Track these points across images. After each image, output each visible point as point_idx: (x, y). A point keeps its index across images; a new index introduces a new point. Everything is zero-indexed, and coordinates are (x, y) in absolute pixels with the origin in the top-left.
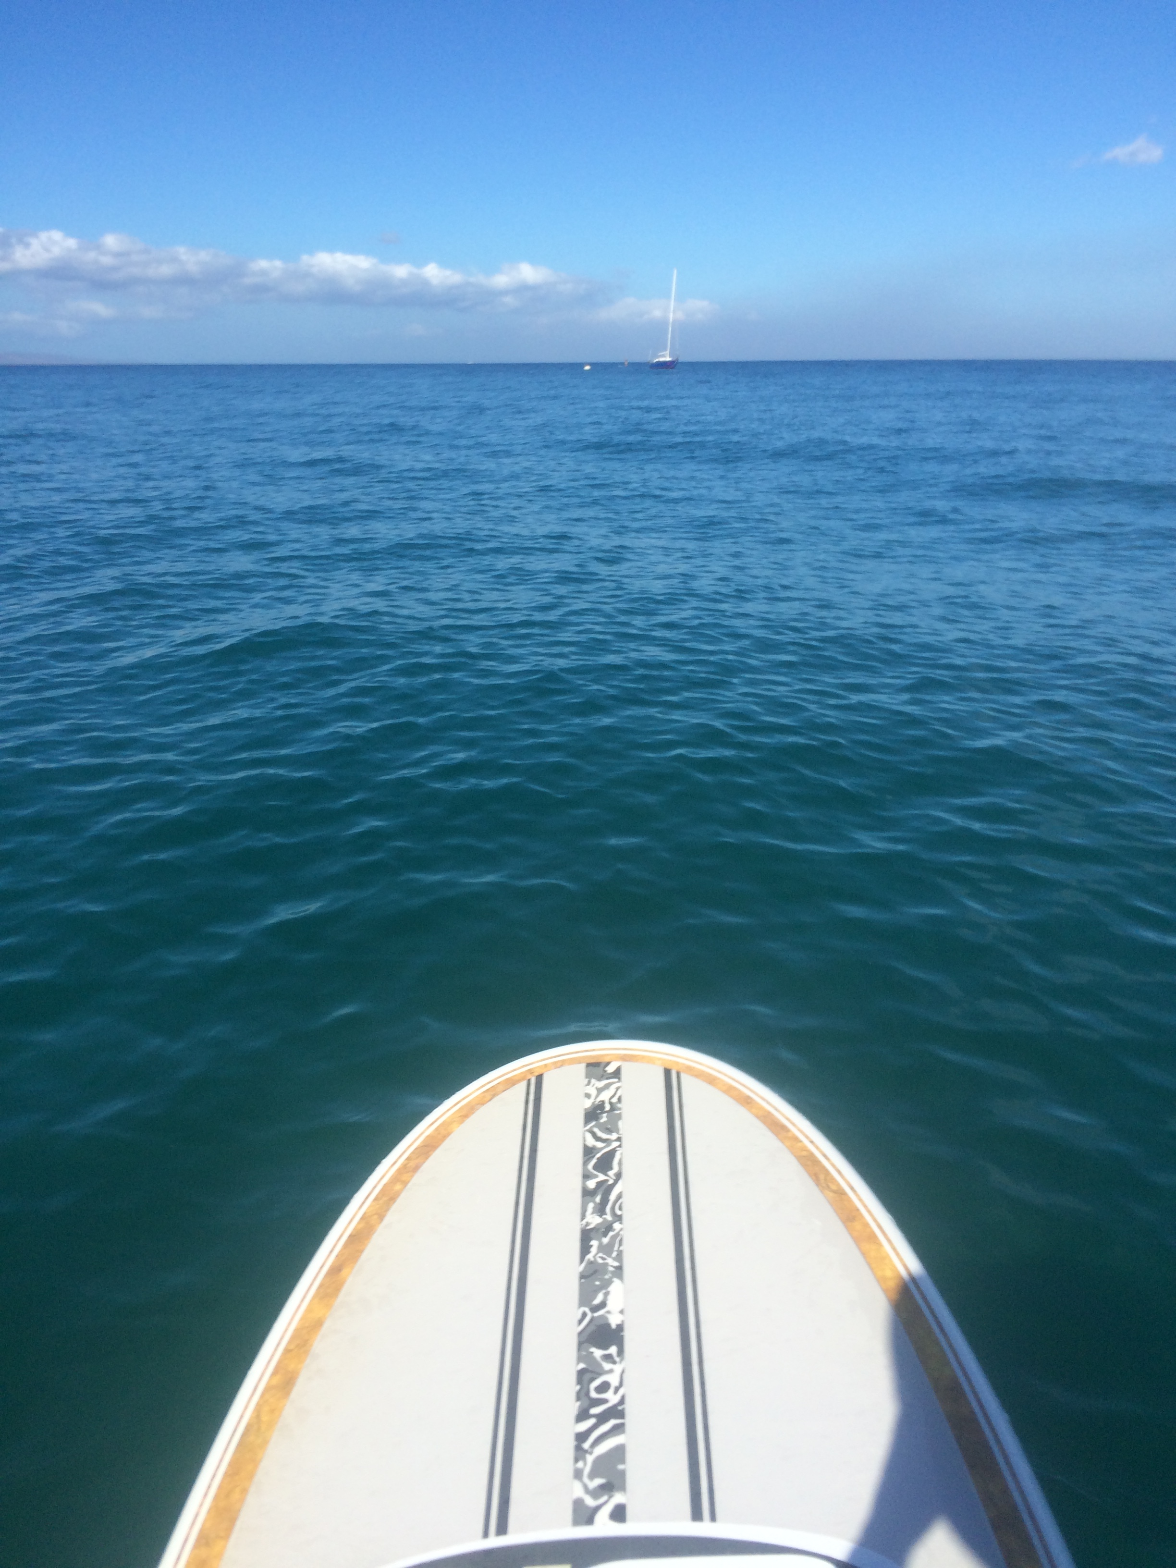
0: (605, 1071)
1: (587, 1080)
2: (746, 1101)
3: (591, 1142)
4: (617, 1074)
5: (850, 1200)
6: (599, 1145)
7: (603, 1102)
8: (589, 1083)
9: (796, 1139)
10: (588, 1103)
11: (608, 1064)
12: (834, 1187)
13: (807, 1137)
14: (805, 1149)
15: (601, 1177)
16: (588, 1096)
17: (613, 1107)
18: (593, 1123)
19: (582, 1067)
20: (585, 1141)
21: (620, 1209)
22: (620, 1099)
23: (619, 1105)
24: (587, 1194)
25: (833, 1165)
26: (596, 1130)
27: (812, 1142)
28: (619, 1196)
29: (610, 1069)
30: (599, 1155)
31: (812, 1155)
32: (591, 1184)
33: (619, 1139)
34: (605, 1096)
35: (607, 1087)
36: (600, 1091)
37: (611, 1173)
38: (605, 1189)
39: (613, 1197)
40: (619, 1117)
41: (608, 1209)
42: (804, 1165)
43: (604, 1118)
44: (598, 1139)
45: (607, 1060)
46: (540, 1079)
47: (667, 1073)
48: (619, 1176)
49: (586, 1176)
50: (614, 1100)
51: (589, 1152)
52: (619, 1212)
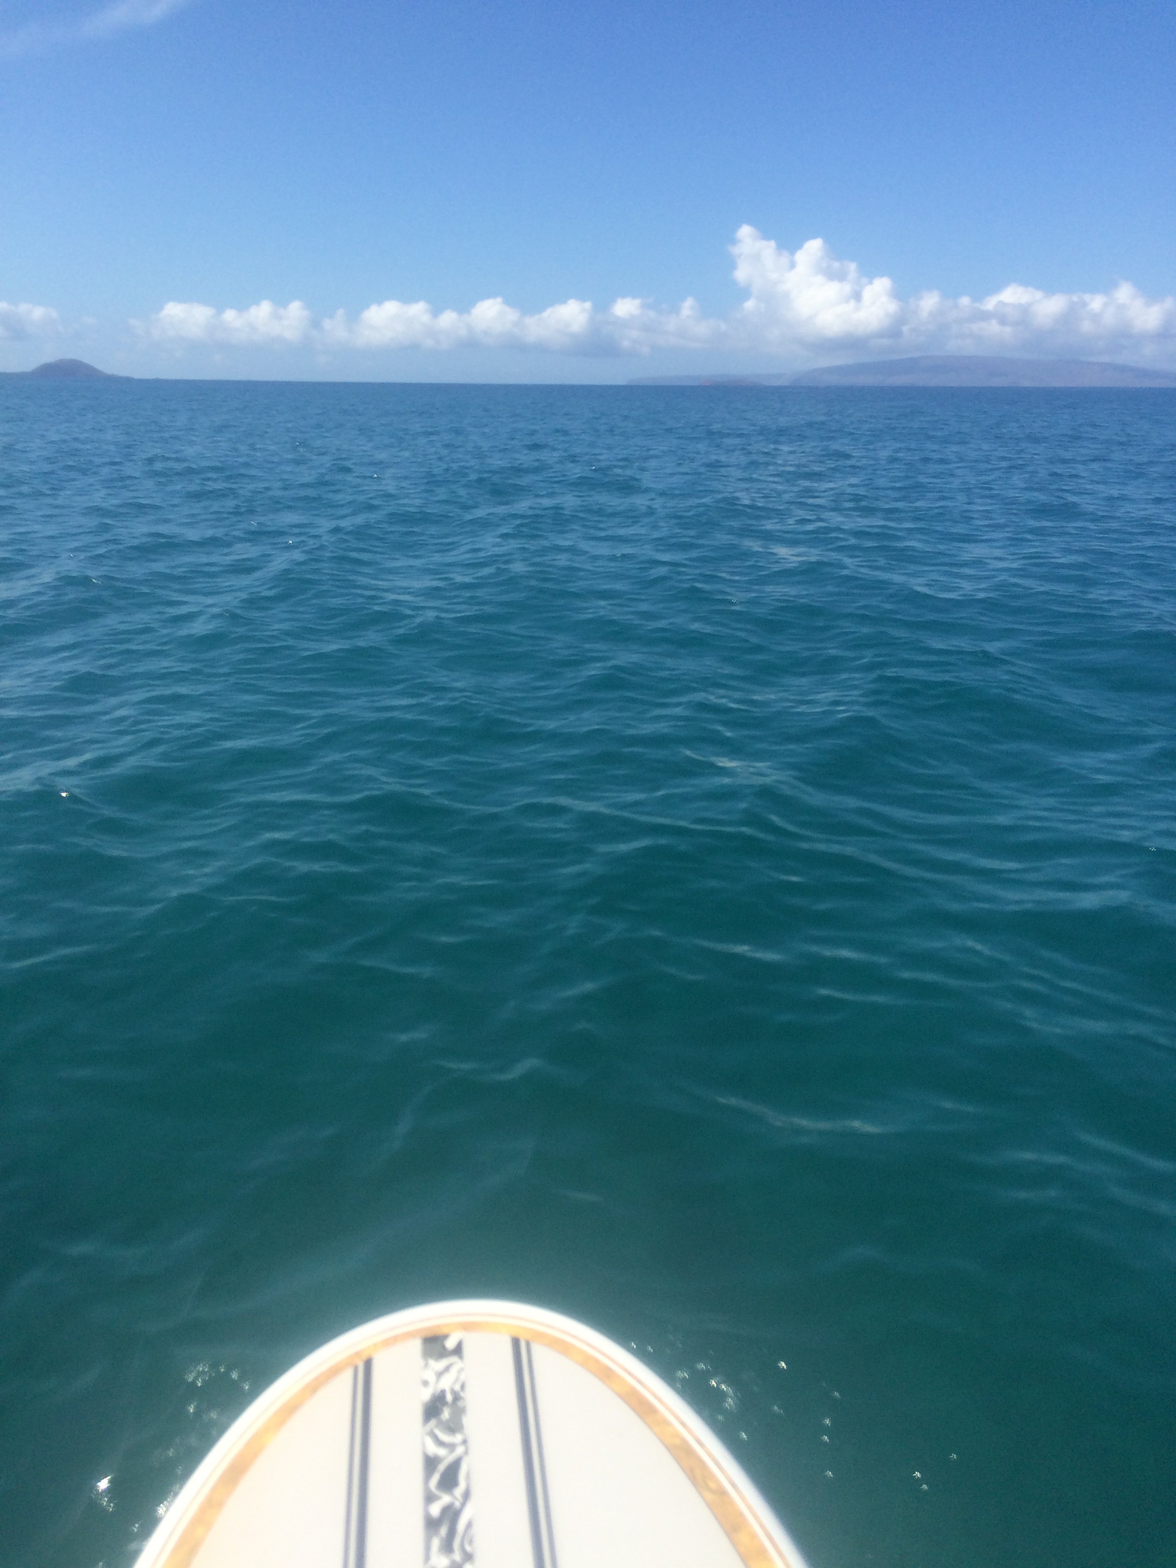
0: (444, 1347)
1: (421, 1362)
2: (605, 1374)
3: (433, 1449)
4: (458, 1350)
5: (732, 1503)
6: (442, 1452)
7: (443, 1392)
8: (426, 1365)
9: (667, 1423)
10: (426, 1395)
11: (446, 1337)
12: (712, 1485)
13: (677, 1418)
14: (677, 1435)
15: (446, 1499)
16: (425, 1383)
17: (457, 1397)
18: (433, 1422)
19: (416, 1346)
20: (424, 1445)
21: (471, 1542)
22: (463, 1387)
23: (462, 1394)
24: (432, 1524)
25: (710, 1455)
26: (438, 1432)
27: (683, 1424)
28: (469, 1525)
29: (450, 1344)
30: (442, 1467)
31: (685, 1441)
32: (435, 1510)
33: (465, 1442)
34: (446, 1383)
35: (447, 1369)
36: (440, 1375)
37: (459, 1491)
38: (451, 1514)
39: (461, 1526)
40: (462, 1411)
41: (456, 1544)
42: (677, 1459)
43: (446, 1414)
44: (440, 1443)
45: (445, 1331)
46: (368, 1364)
47: (516, 1342)
48: (467, 1495)
49: (430, 1498)
50: (457, 1388)
51: (430, 1463)
52: (468, 1548)
